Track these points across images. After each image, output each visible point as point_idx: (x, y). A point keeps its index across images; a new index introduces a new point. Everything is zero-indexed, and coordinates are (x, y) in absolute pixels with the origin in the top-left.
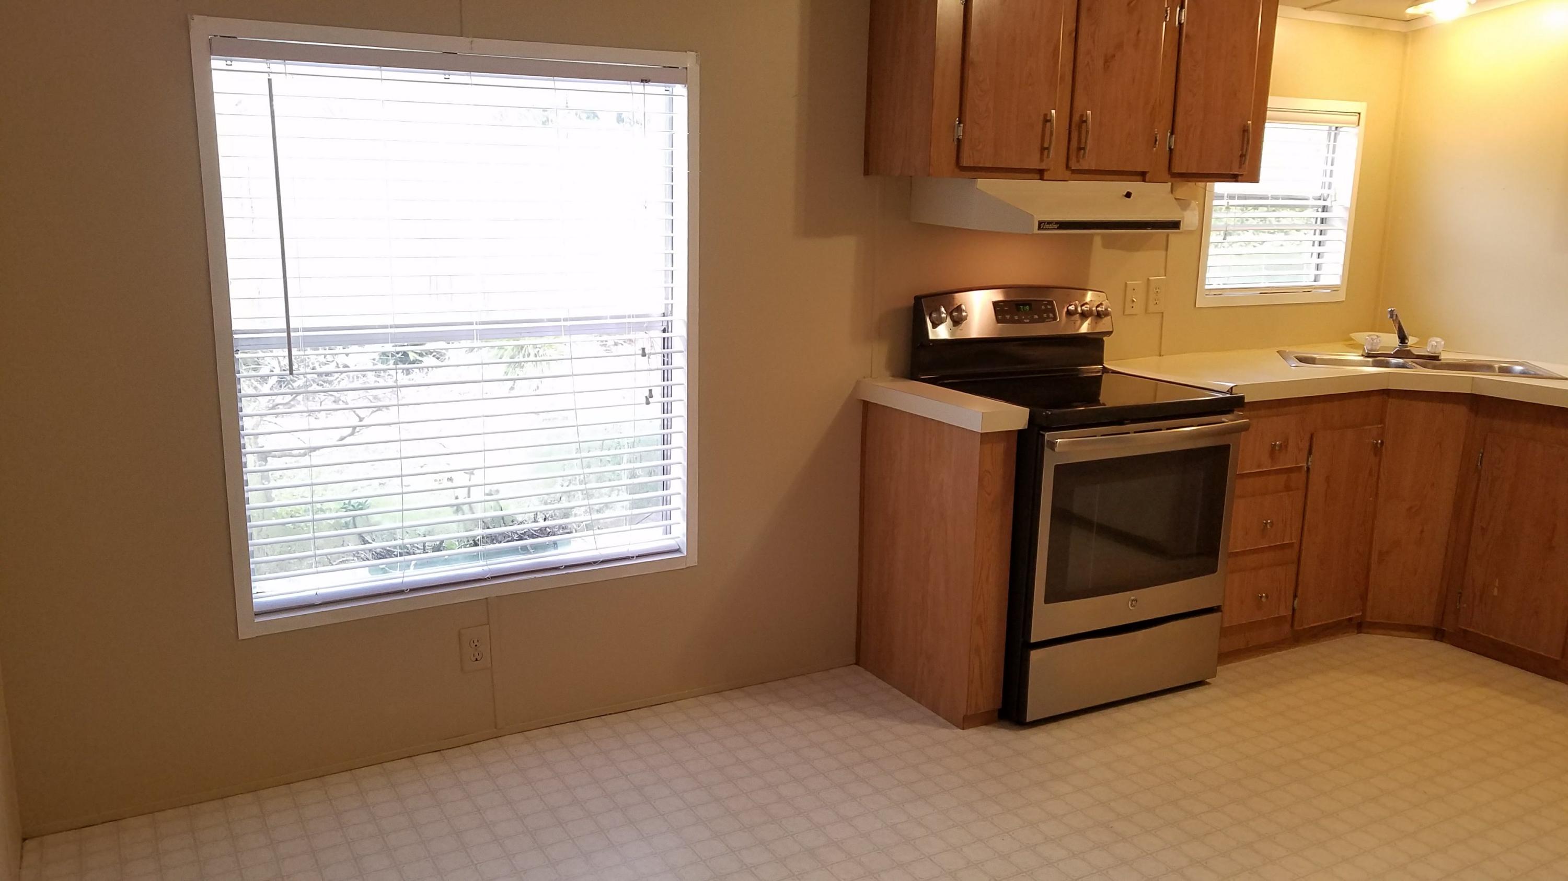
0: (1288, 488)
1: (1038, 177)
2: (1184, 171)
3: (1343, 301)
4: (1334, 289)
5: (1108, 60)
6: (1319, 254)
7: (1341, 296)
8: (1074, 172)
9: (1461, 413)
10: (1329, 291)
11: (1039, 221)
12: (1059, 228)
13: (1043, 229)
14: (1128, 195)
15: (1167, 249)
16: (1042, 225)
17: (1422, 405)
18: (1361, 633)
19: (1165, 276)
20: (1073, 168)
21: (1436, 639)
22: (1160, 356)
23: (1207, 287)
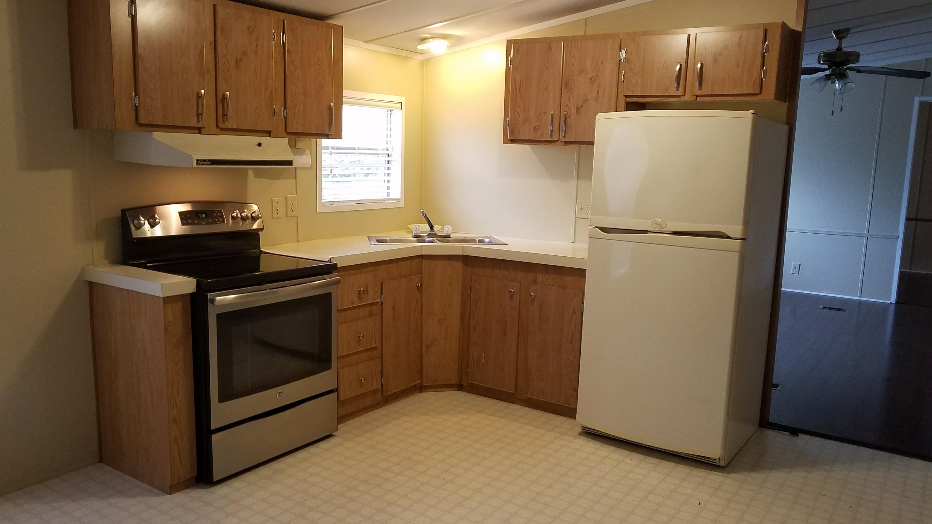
0: (371, 315)
1: (197, 131)
2: (294, 131)
3: (403, 207)
4: (398, 200)
5: (237, 62)
6: (388, 181)
7: (402, 205)
8: (222, 129)
9: (459, 265)
10: (395, 201)
11: (196, 160)
12: (211, 164)
13: (199, 165)
14: (260, 145)
15: (296, 178)
16: (198, 162)
17: (440, 263)
18: (421, 392)
19: (296, 194)
20: (220, 127)
21: (459, 390)
22: (298, 242)
23: (323, 201)
